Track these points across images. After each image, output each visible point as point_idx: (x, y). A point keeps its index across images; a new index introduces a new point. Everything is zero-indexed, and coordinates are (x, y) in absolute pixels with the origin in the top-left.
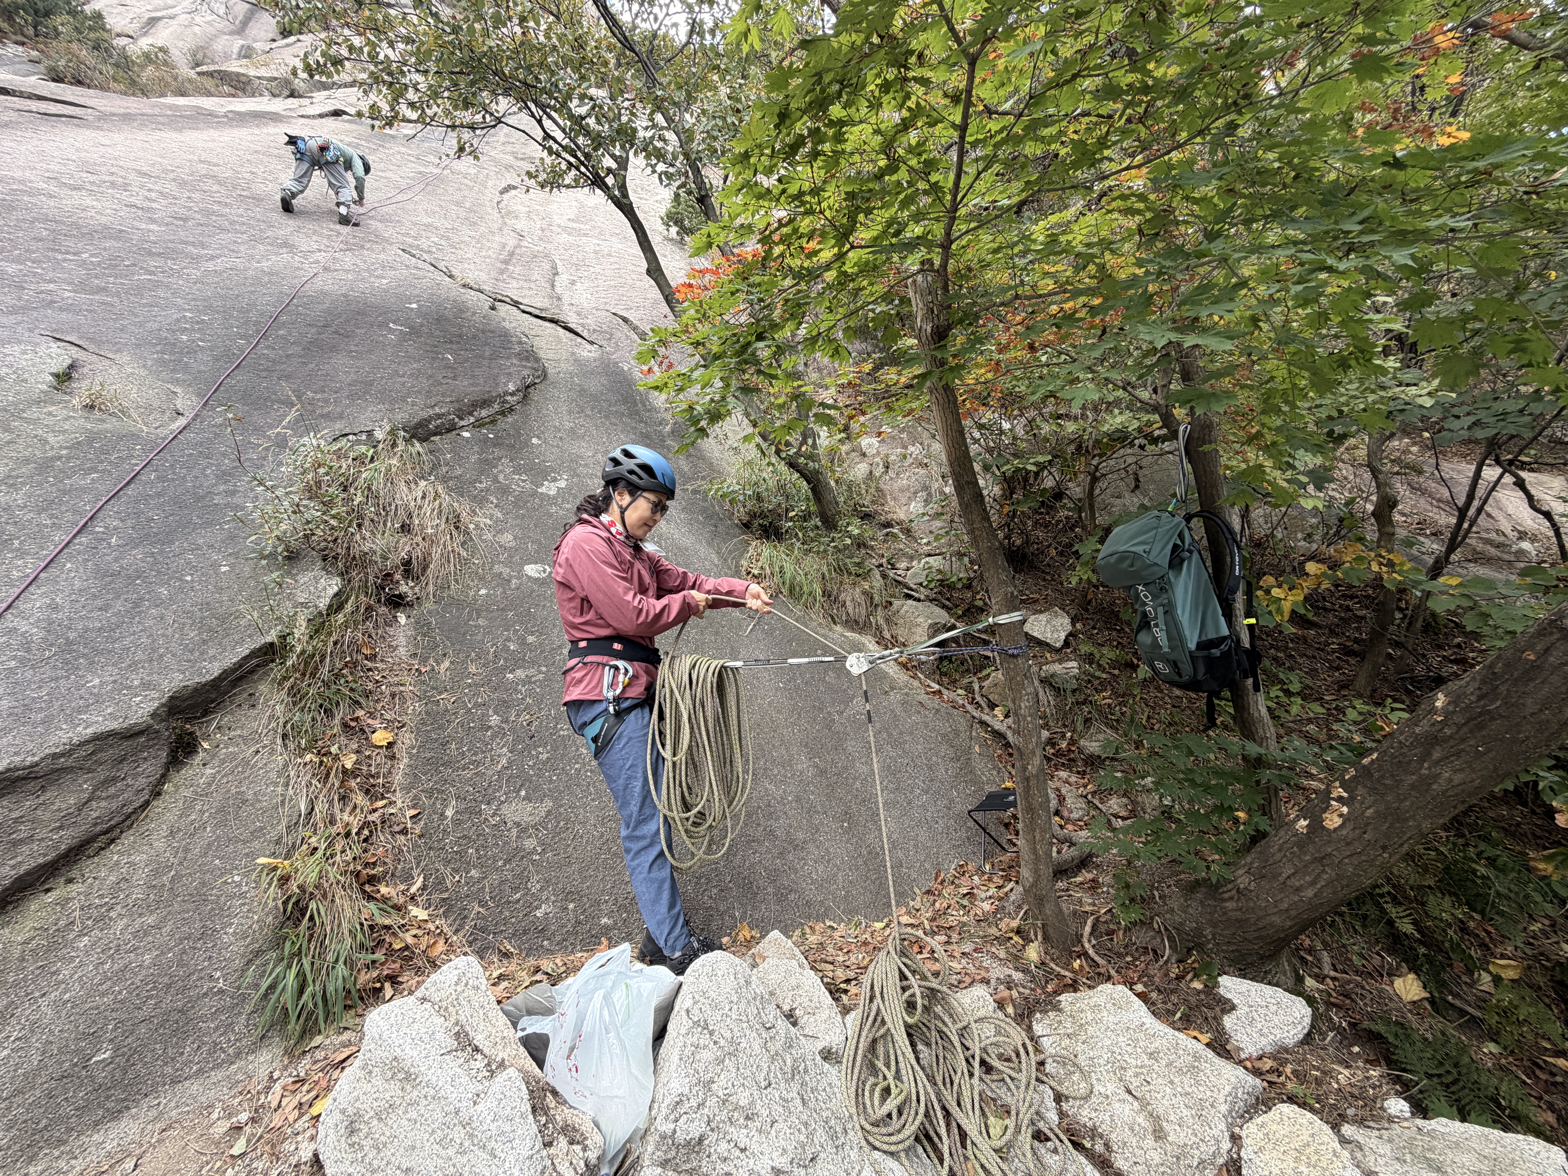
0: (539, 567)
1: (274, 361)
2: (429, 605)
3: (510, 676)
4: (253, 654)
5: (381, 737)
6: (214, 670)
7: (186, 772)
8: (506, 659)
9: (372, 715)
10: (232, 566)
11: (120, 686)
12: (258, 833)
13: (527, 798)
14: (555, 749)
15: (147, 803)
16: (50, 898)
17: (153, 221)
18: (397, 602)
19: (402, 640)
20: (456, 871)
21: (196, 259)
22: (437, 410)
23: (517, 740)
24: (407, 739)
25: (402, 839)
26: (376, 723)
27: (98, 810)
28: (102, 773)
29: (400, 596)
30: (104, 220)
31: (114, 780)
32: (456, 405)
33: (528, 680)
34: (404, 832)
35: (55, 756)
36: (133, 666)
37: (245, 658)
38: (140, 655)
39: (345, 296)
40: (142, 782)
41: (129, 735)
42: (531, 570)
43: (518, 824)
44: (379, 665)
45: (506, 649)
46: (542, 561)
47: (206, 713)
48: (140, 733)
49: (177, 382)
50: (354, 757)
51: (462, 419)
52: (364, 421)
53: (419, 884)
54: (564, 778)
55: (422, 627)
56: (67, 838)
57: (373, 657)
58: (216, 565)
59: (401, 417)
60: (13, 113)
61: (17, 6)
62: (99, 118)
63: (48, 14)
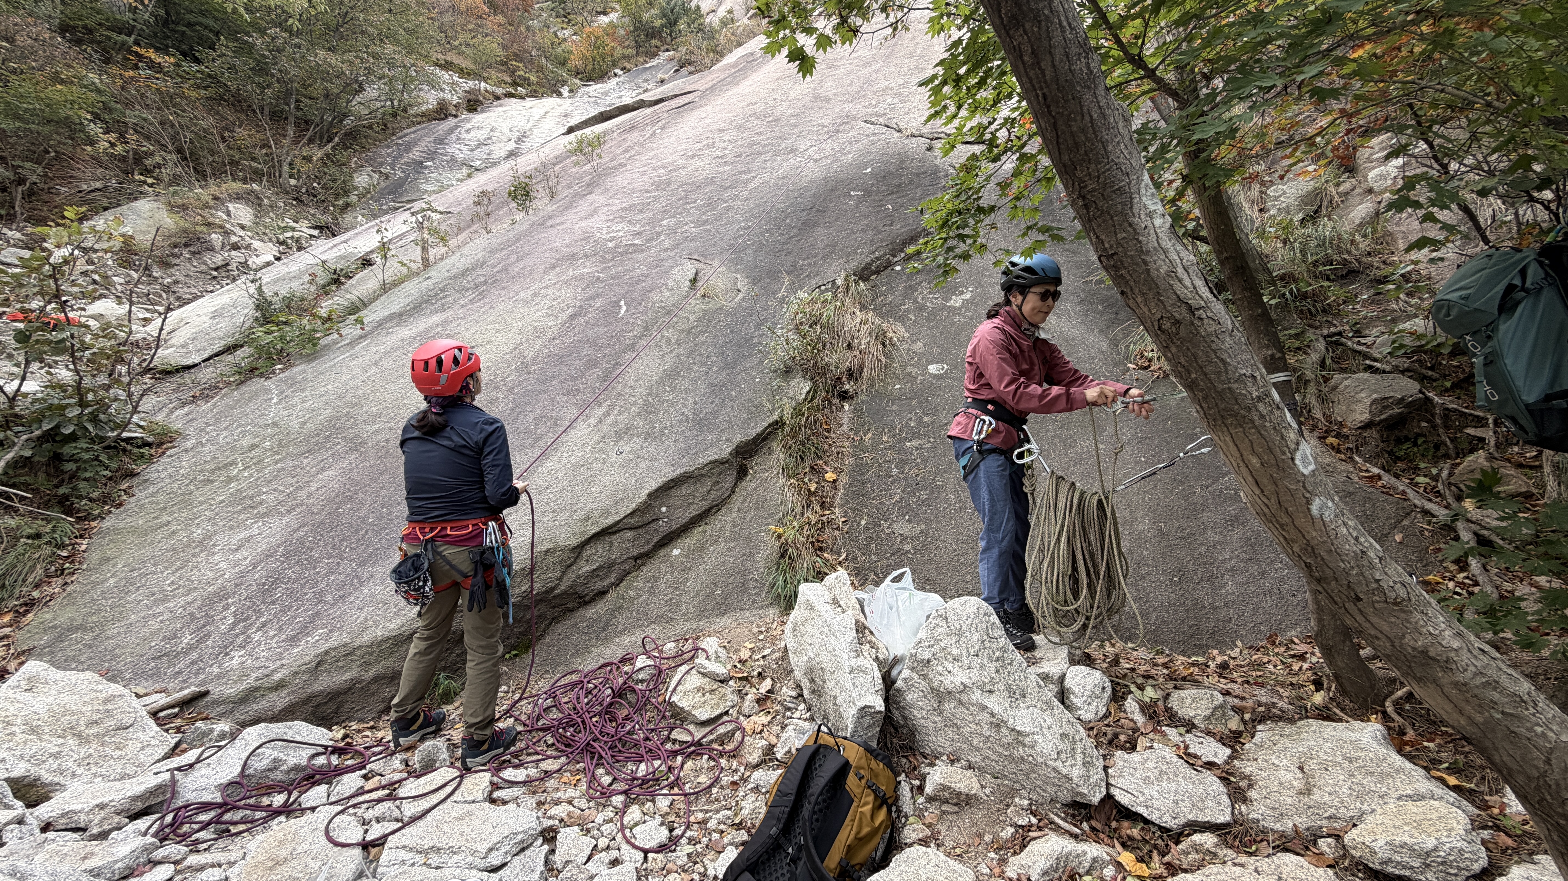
0: (939, 366)
1: (783, 244)
2: (863, 397)
3: (908, 444)
4: (770, 425)
5: (830, 476)
6: (753, 433)
7: (744, 484)
8: (907, 433)
9: (826, 464)
10: (761, 378)
11: (719, 440)
12: (771, 515)
13: (909, 521)
14: (932, 493)
15: (729, 496)
16: (701, 529)
17: (726, 163)
18: (844, 396)
19: (846, 420)
20: (864, 554)
21: (745, 183)
22: (877, 254)
23: (908, 485)
24: (844, 479)
25: (837, 532)
26: (828, 469)
27: (714, 495)
28: (714, 479)
29: (846, 392)
30: (705, 173)
31: (718, 483)
32: (890, 247)
33: (920, 447)
34: (838, 529)
35: (699, 469)
36: (723, 431)
37: (767, 428)
38: (725, 426)
39: (824, 179)
40: (727, 485)
41: (722, 462)
42: (933, 369)
43: (901, 535)
44: (833, 435)
45: (908, 425)
46: (942, 361)
47: (751, 456)
48: (726, 462)
49: (737, 271)
50: (815, 485)
51: (894, 256)
52: (829, 275)
53: (843, 557)
54: (935, 512)
55: (857, 412)
56: (705, 505)
57: (829, 430)
58: (754, 378)
59: (853, 265)
60: (666, 115)
61: (662, 26)
62: (701, 97)
63: (676, 22)
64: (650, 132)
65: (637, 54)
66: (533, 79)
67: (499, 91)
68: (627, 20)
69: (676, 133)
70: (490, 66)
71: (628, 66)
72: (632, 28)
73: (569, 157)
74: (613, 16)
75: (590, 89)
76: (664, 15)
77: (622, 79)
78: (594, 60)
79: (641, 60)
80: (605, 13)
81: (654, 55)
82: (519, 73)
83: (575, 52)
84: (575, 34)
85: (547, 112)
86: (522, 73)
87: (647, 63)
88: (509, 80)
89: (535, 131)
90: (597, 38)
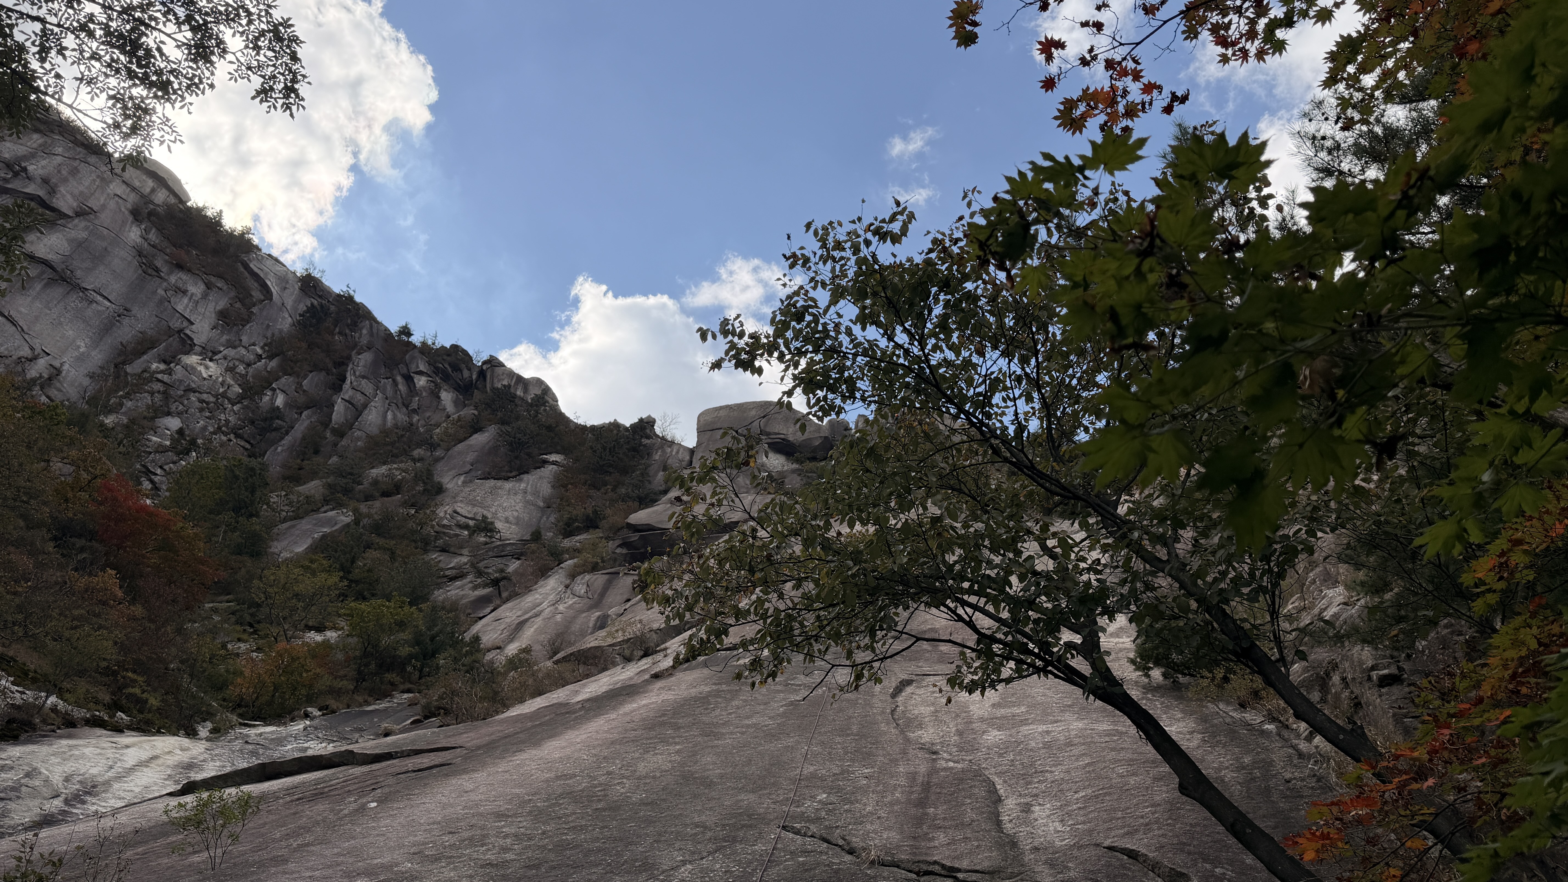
60: (391, 781)
61: (411, 656)
62: (466, 758)
63: (433, 655)
64: (354, 806)
65: (356, 690)
66: (154, 701)
67: (79, 713)
68: (353, 640)
69: (408, 811)
70: (81, 673)
71: (333, 703)
72: (357, 653)
73: (166, 834)
74: (331, 635)
75: (253, 732)
76: (418, 643)
77: (316, 722)
78: (276, 689)
79: (360, 699)
80: (320, 629)
81: (385, 695)
82: (131, 690)
83: (247, 672)
84: (259, 650)
85: (154, 758)
86: (137, 691)
87: (369, 704)
88: (107, 698)
89: (116, 786)
90: (293, 659)
